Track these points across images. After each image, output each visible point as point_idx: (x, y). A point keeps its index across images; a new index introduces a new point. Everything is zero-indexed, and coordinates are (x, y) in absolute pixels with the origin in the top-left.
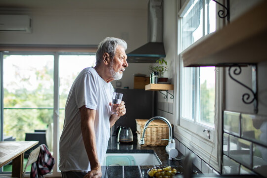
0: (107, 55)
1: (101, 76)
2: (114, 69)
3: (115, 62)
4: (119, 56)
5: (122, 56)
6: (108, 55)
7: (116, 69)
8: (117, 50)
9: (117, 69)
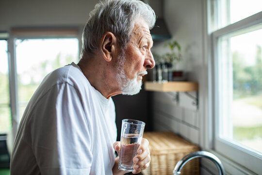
0: (111, 38)
1: (93, 85)
2: (126, 73)
3: (130, 55)
4: (139, 42)
5: (144, 42)
6: (114, 38)
7: (130, 73)
8: (137, 27)
9: (133, 73)
